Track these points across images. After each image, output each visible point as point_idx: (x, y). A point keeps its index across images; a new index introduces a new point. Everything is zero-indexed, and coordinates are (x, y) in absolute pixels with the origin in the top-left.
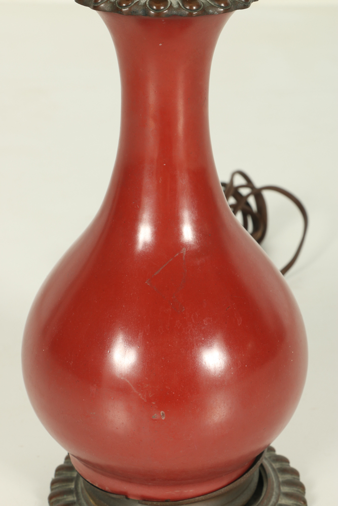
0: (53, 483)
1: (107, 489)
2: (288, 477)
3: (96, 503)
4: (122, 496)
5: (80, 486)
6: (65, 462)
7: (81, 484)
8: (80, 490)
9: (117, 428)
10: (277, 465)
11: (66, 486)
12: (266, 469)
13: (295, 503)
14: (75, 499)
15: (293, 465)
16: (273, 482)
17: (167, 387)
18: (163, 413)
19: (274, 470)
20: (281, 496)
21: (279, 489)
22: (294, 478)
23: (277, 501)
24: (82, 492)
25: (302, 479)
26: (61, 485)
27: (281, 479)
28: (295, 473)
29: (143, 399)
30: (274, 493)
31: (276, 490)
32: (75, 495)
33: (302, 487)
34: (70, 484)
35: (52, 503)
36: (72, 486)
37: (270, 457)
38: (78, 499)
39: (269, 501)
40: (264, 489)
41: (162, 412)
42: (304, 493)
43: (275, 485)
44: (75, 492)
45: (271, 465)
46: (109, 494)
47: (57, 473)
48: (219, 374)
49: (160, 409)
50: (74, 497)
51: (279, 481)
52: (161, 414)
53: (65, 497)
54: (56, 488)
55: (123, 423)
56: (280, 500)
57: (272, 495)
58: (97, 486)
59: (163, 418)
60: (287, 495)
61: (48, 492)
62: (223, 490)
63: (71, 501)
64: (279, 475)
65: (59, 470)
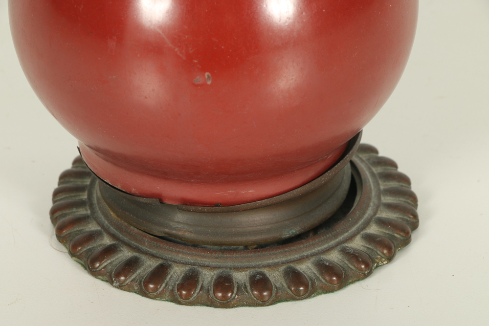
0: (56, 193)
1: (133, 190)
2: (393, 184)
3: (118, 216)
4: (154, 199)
5: (95, 196)
6: (73, 167)
7: (97, 192)
8: (95, 201)
9: (146, 97)
10: (377, 170)
11: (75, 196)
12: (362, 173)
13: (401, 216)
14: (89, 212)
15: (401, 169)
16: (371, 189)
17: (214, 39)
18: (208, 76)
19: (373, 174)
20: (382, 208)
21: (379, 199)
22: (402, 186)
23: (375, 213)
24: (99, 203)
25: (415, 188)
26: (68, 195)
27: (382, 187)
28: (405, 179)
29: (181, 55)
30: (371, 204)
31: (374, 200)
32: (88, 207)
33: (413, 198)
34: (81, 194)
35: (56, 218)
36: (84, 196)
37: (369, 160)
38: (93, 212)
39: (364, 213)
40: (358, 198)
41: (207, 74)
42: (416, 205)
43: (373, 193)
44: (89, 203)
45: (369, 169)
46: (137, 198)
47: (62, 181)
48: (286, 22)
49: (204, 70)
50: (87, 210)
51: (379, 189)
52: (206, 77)
53: (74, 210)
54: (61, 199)
55: (153, 90)
56: (379, 212)
57: (368, 206)
58: (119, 187)
59: (209, 82)
60: (390, 207)
61: (49, 204)
62: (295, 192)
63: (82, 215)
64: (380, 182)
65: (65, 176)
